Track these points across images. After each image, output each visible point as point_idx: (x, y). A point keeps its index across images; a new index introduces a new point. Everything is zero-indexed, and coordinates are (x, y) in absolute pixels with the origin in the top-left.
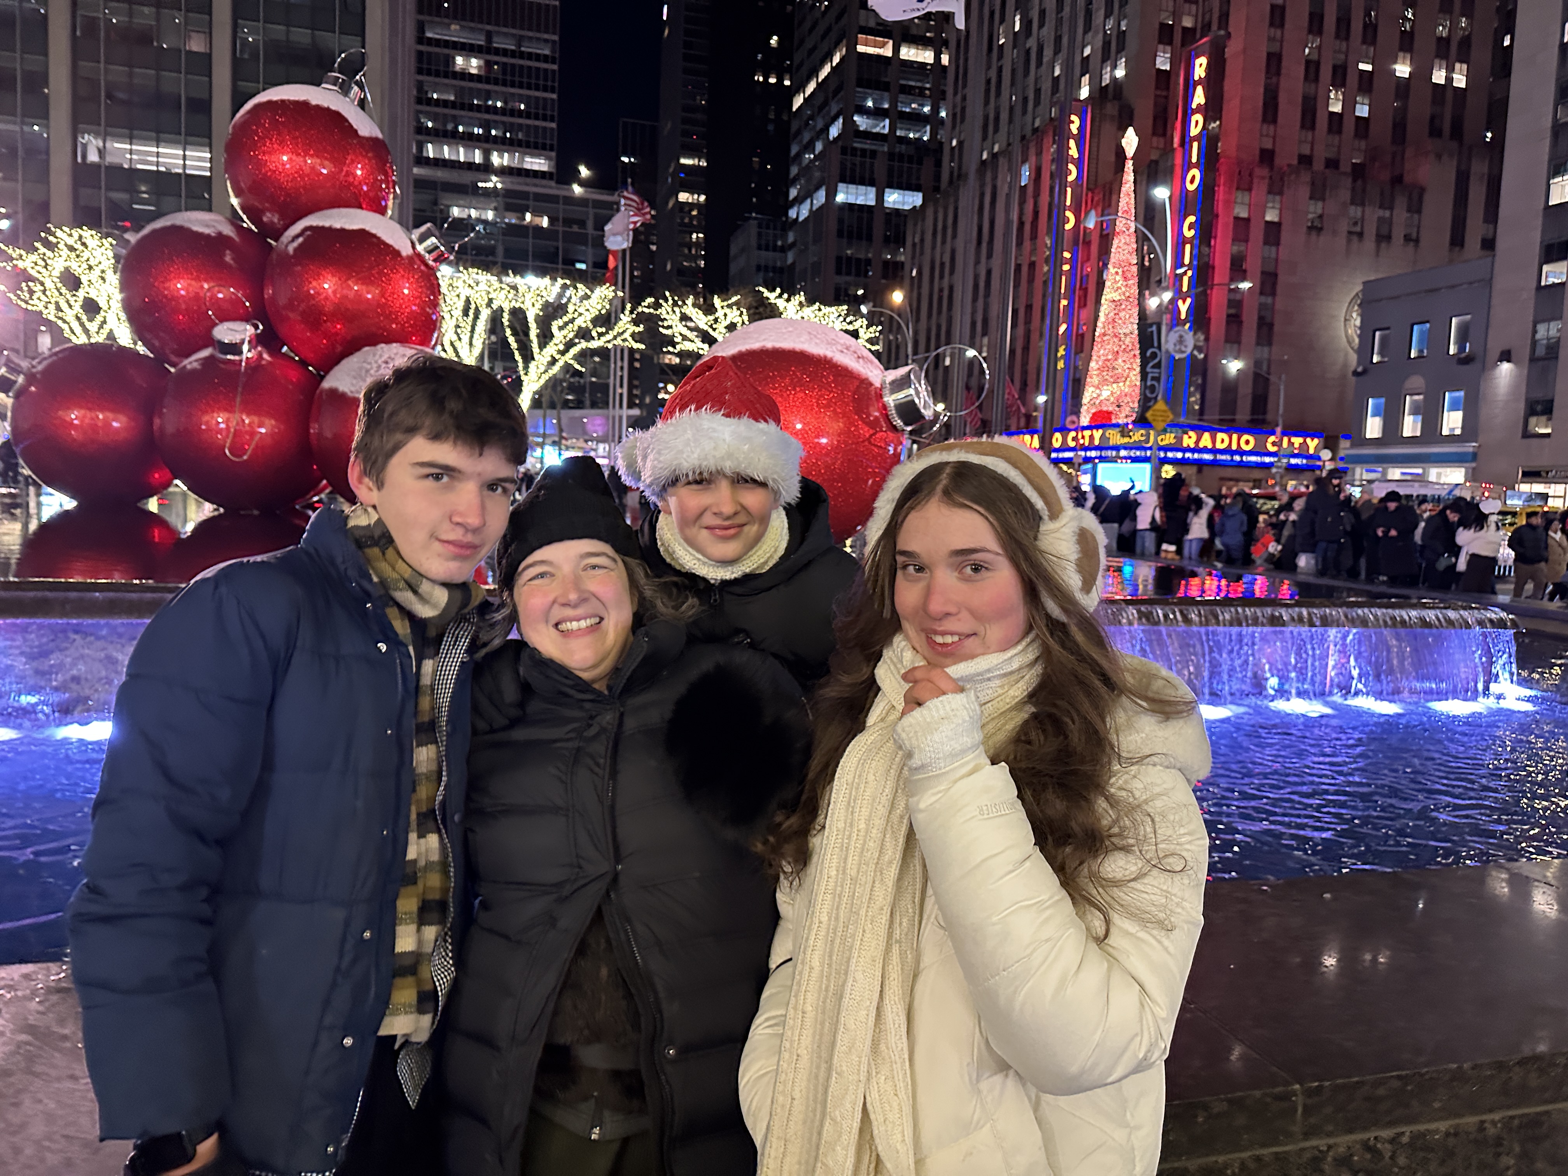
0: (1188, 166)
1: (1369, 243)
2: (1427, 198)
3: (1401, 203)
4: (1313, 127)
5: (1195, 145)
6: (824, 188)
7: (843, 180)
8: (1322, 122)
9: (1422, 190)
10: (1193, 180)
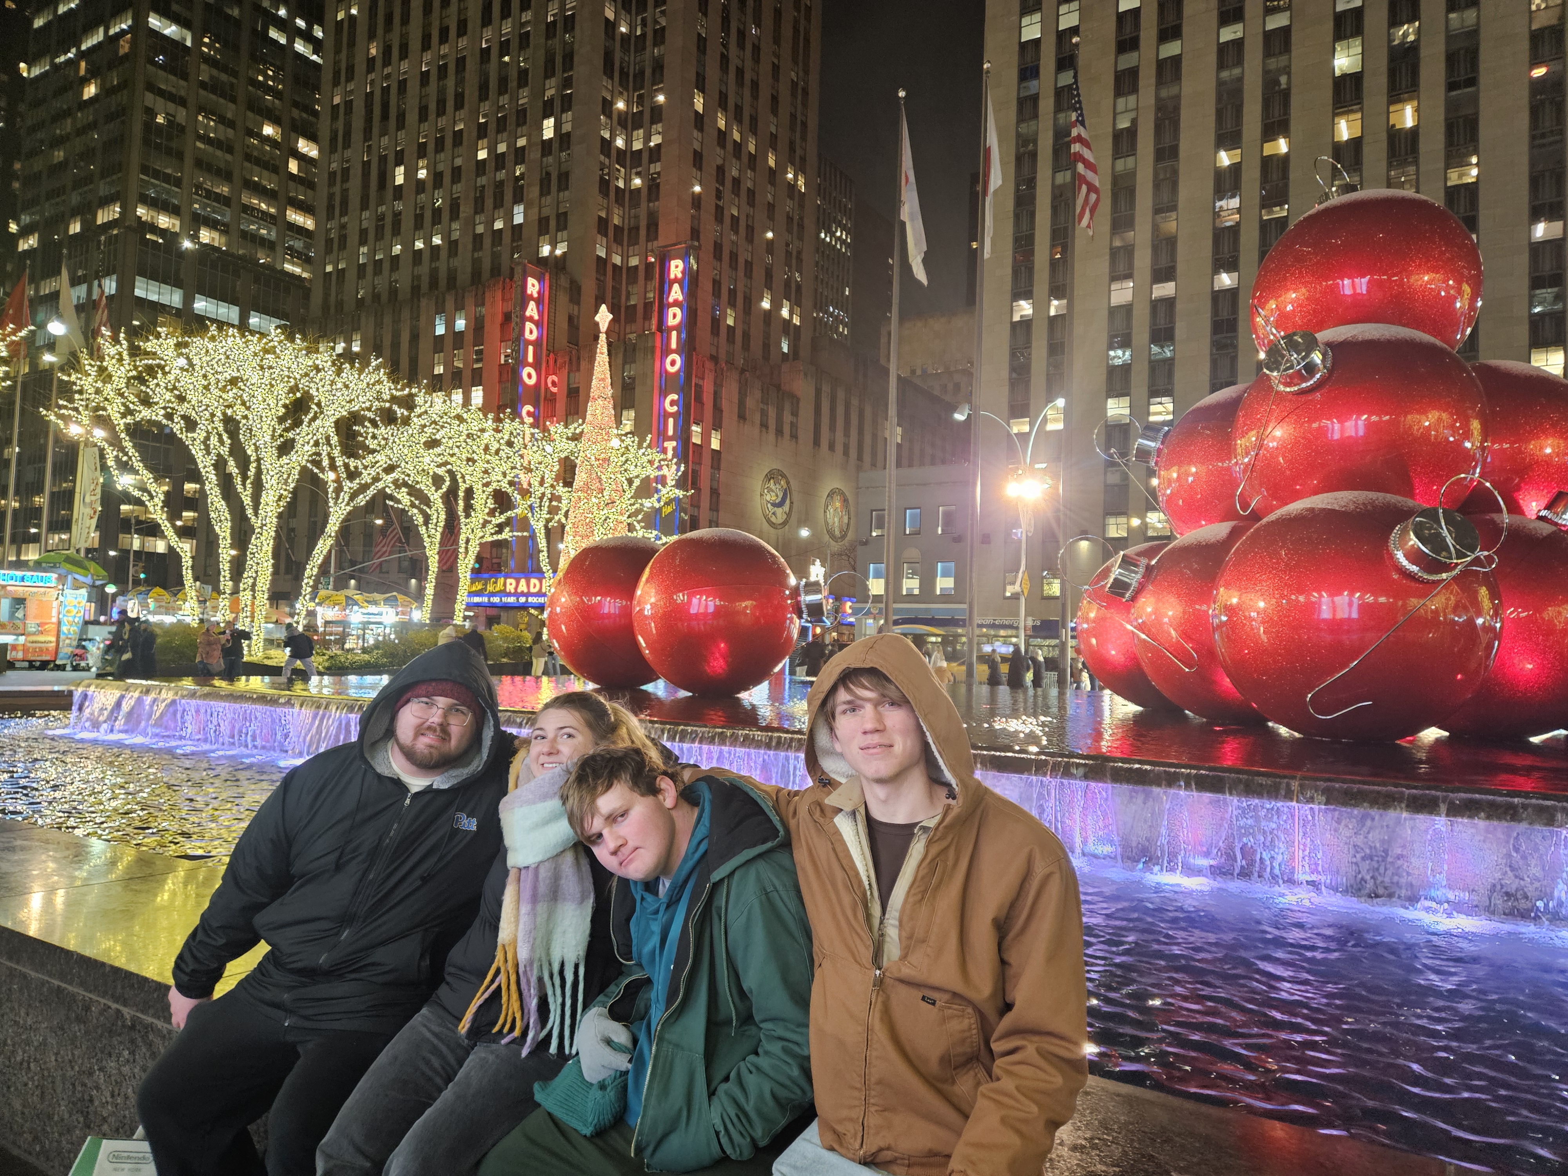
0: (667, 351)
1: (771, 436)
2: (802, 404)
3: (787, 406)
4: (718, 334)
5: (674, 334)
6: (114, 277)
7: (143, 274)
8: (723, 331)
9: (798, 400)
10: (673, 363)
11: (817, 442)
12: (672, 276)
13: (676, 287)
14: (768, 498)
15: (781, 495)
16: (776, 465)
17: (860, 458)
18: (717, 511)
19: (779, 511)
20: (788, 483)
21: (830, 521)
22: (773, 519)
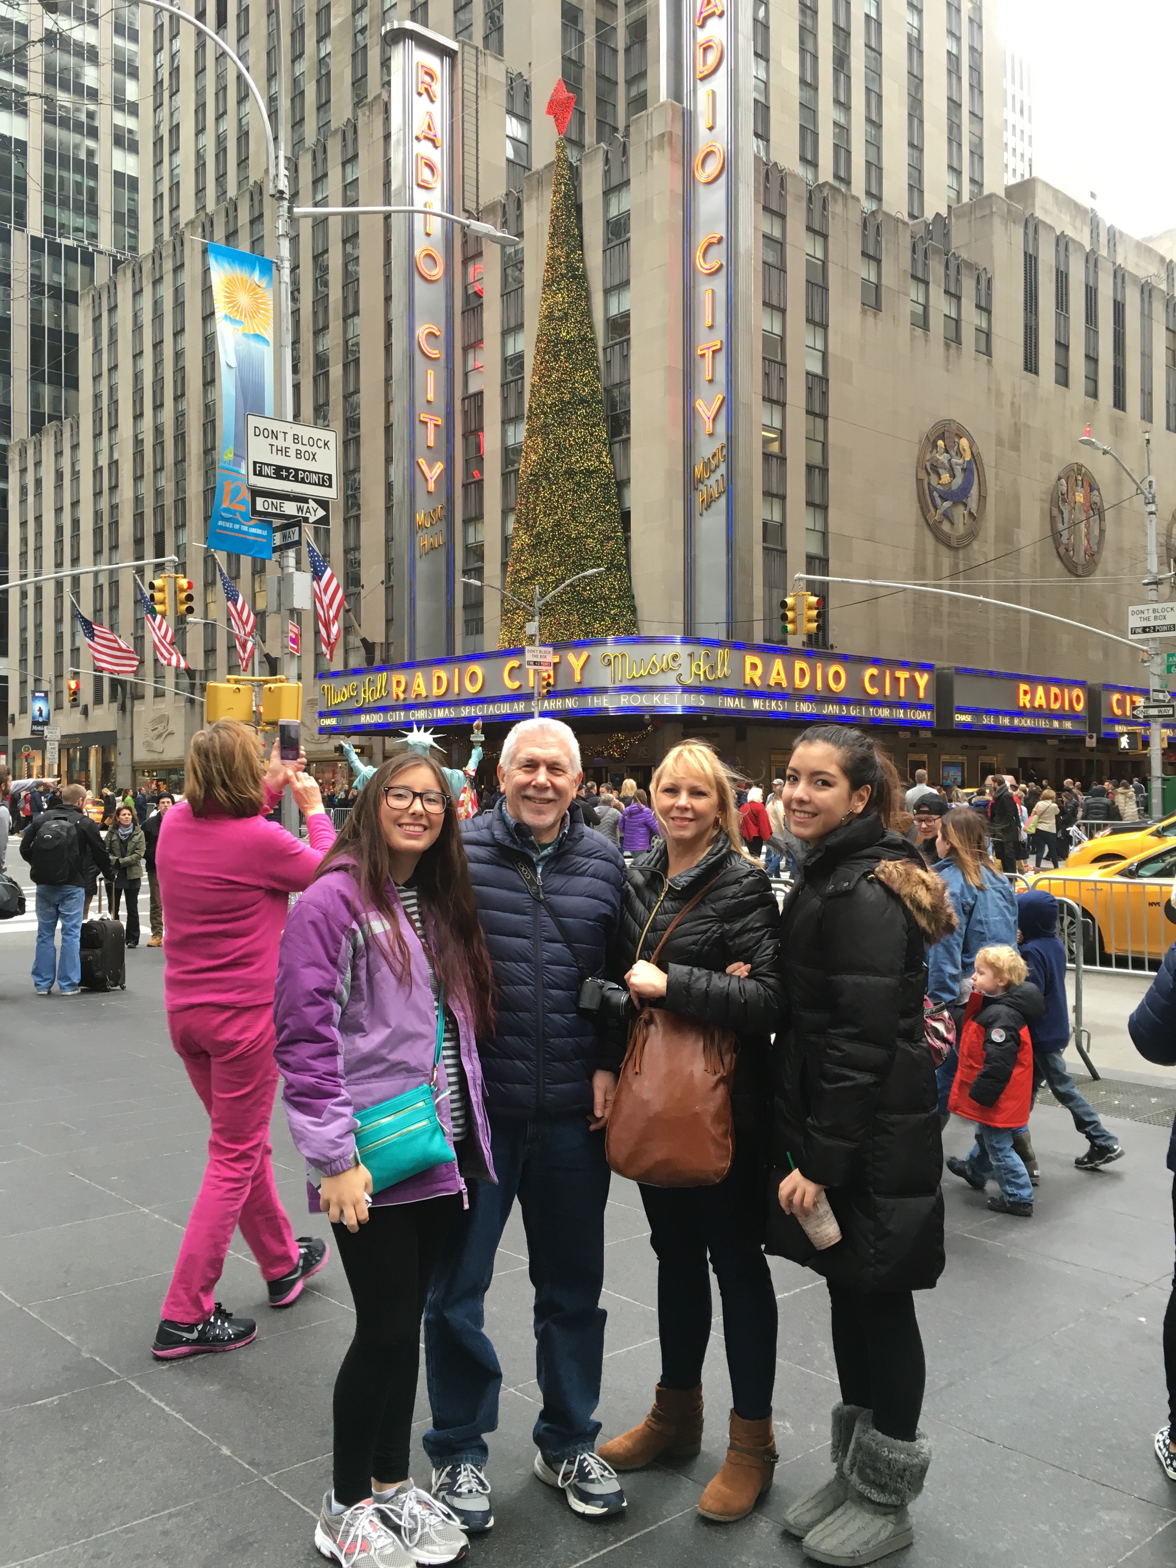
2: (997, 286)
3: (969, 292)
9: (989, 277)
11: (1031, 365)
15: (959, 475)
17: (1119, 402)
18: (824, 508)
19: (957, 510)
20: (974, 449)
22: (946, 527)
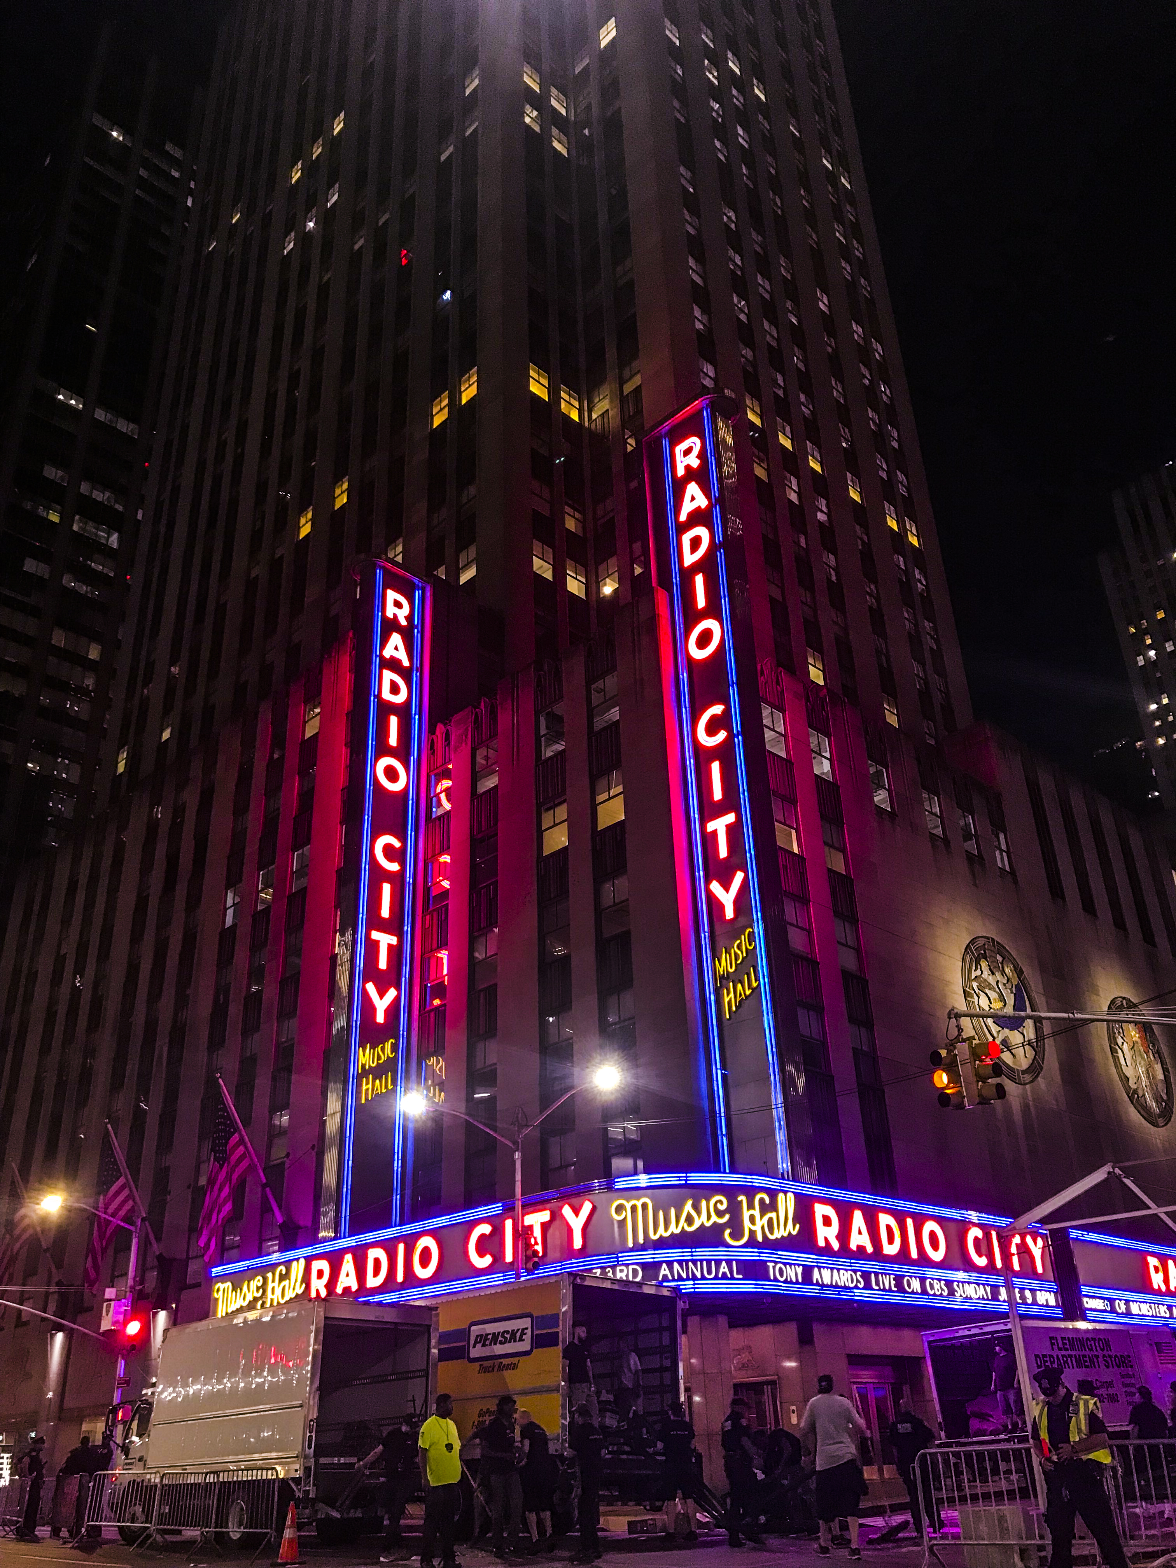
1: (960, 862)
3: (980, 805)
5: (699, 579)
9: (999, 796)
10: (704, 639)
12: (681, 472)
13: (693, 489)
14: (984, 1003)
15: (1010, 1000)
16: (984, 929)
18: (868, 1024)
19: (1015, 1038)
20: (1019, 972)
21: (1129, 1072)
